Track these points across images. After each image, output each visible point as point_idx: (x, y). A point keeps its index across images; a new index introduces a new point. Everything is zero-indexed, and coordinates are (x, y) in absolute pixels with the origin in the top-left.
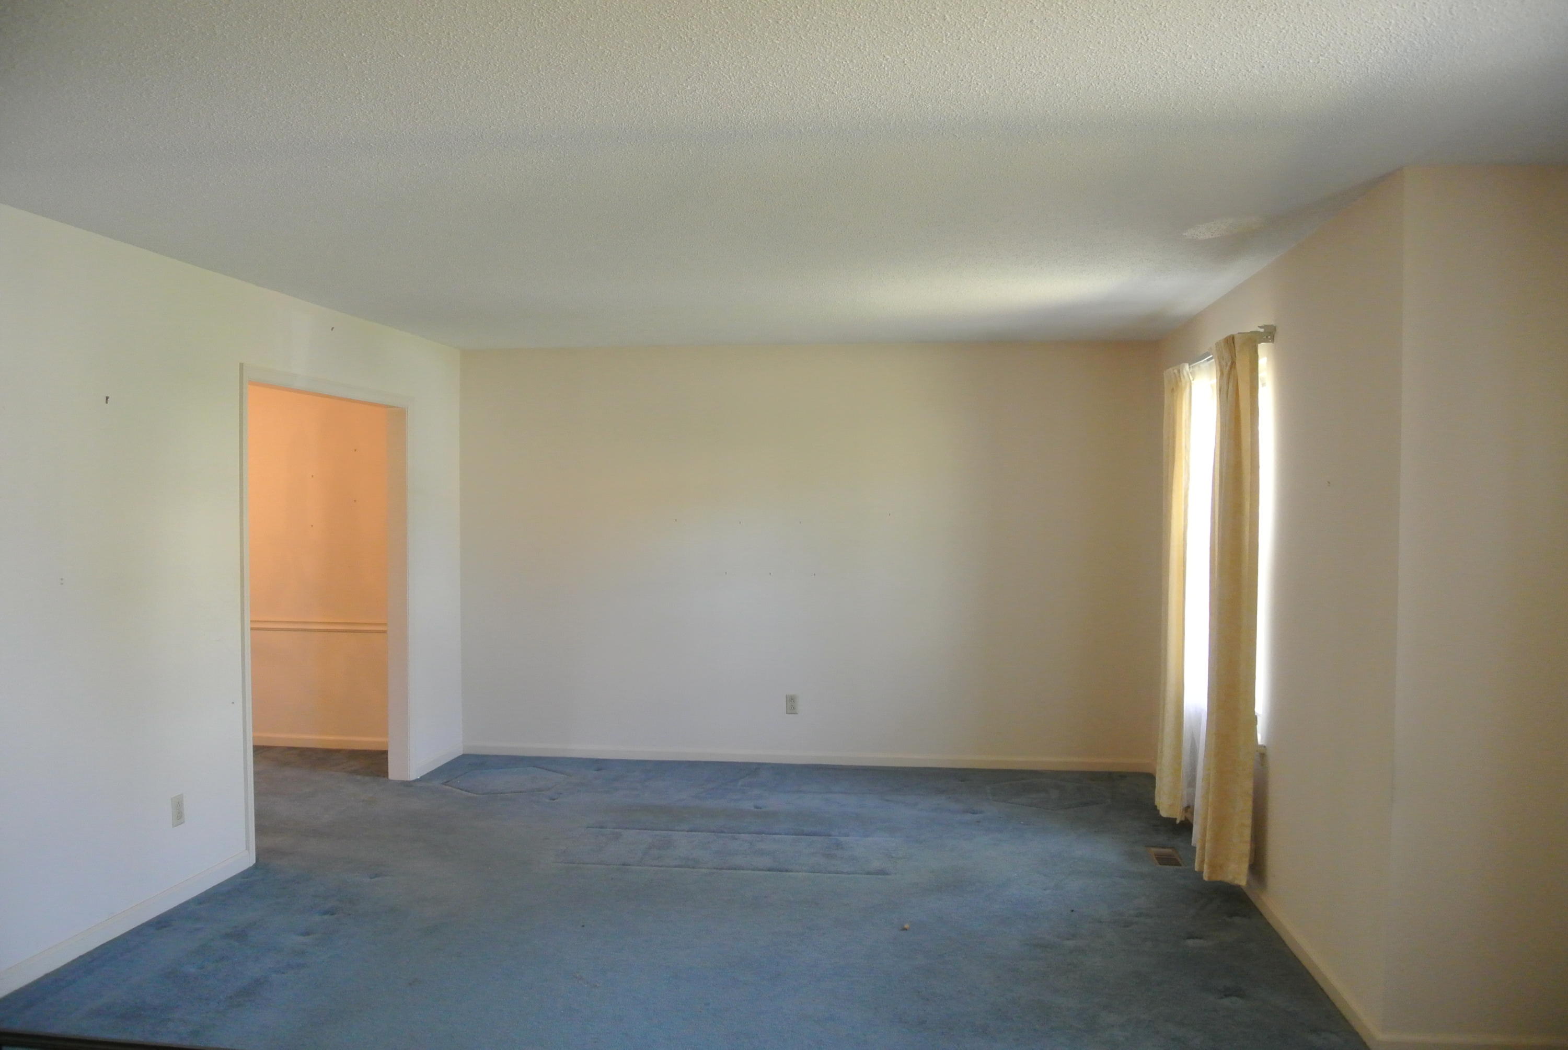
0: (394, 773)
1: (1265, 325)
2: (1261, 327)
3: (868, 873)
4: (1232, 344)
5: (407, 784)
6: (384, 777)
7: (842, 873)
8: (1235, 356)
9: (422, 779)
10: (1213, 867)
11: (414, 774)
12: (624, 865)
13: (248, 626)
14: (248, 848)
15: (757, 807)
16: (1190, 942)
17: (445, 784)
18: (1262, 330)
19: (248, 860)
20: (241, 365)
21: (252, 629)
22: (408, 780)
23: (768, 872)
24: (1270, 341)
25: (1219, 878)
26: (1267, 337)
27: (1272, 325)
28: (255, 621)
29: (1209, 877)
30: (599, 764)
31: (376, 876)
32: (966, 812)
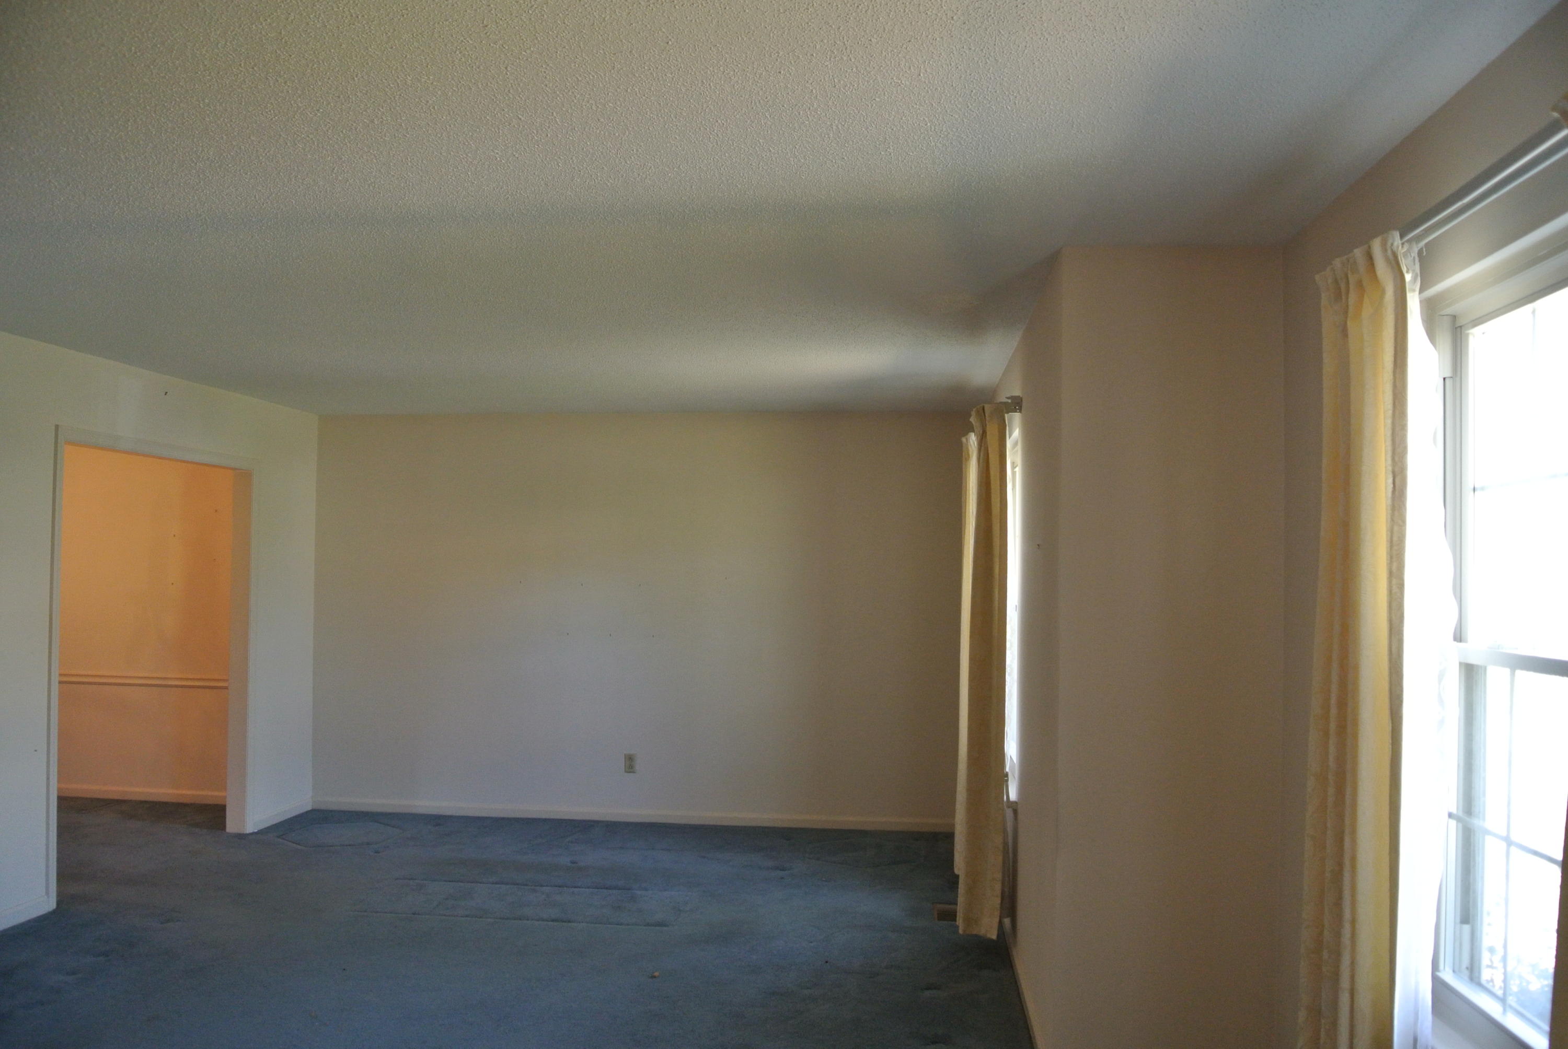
0: (232, 826)
1: (1012, 396)
2: (1008, 398)
3: (648, 925)
4: (983, 414)
5: (241, 837)
6: (222, 830)
7: (621, 924)
8: (986, 426)
9: (260, 832)
10: (968, 921)
11: (250, 828)
12: (414, 914)
13: (55, 679)
14: (47, 893)
15: (573, 862)
16: (927, 993)
17: (279, 837)
18: (1010, 401)
19: (50, 904)
20: (57, 427)
21: (60, 682)
22: (245, 833)
23: (552, 923)
24: (1018, 411)
25: (975, 932)
26: (1015, 407)
27: (1019, 396)
28: (65, 675)
29: (964, 931)
30: (437, 820)
31: (168, 921)
32: (777, 868)
